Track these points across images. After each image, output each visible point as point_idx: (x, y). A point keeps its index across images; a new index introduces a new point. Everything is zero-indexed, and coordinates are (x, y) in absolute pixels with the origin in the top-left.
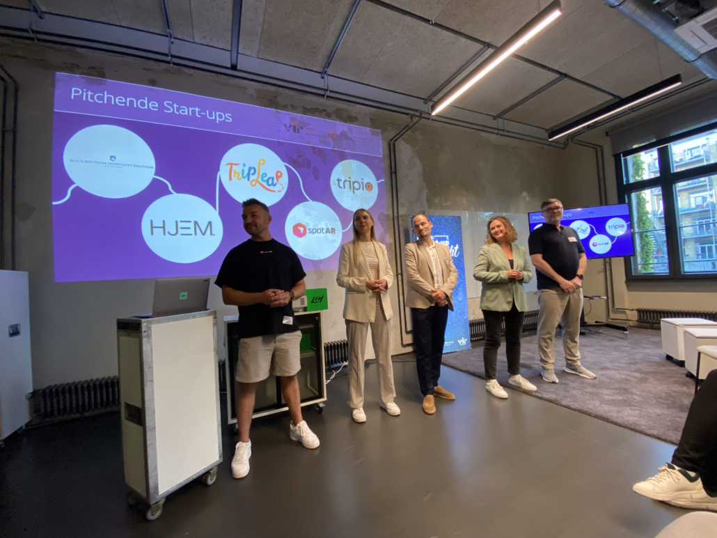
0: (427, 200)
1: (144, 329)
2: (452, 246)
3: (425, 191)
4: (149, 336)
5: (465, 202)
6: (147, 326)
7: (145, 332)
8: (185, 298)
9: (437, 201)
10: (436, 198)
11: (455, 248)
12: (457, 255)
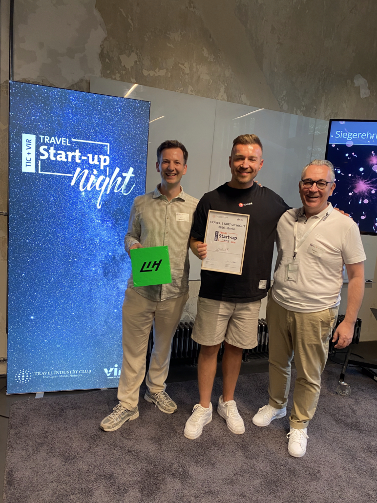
2: (117, 170)
5: (205, 77)
9: (128, 61)
10: (129, 55)
11: (124, 174)
12: (127, 190)
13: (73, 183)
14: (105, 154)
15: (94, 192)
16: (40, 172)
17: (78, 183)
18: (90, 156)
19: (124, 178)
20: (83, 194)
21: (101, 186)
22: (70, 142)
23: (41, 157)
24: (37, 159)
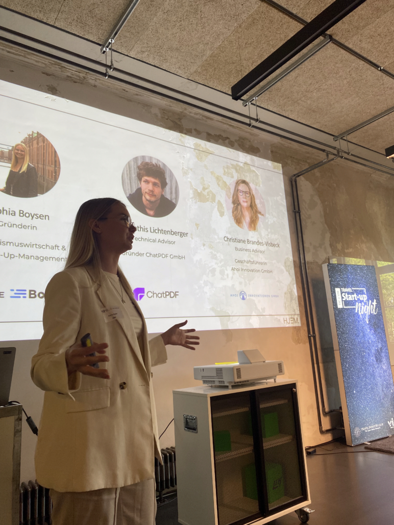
0: (331, 245)
2: (370, 301)
3: (328, 235)
10: (339, 243)
11: (373, 303)
12: (376, 312)
13: (356, 311)
14: (365, 294)
15: (364, 315)
16: (344, 307)
17: (358, 311)
18: (360, 295)
19: (373, 305)
20: (361, 316)
21: (366, 311)
22: (352, 290)
23: (344, 299)
24: (342, 301)
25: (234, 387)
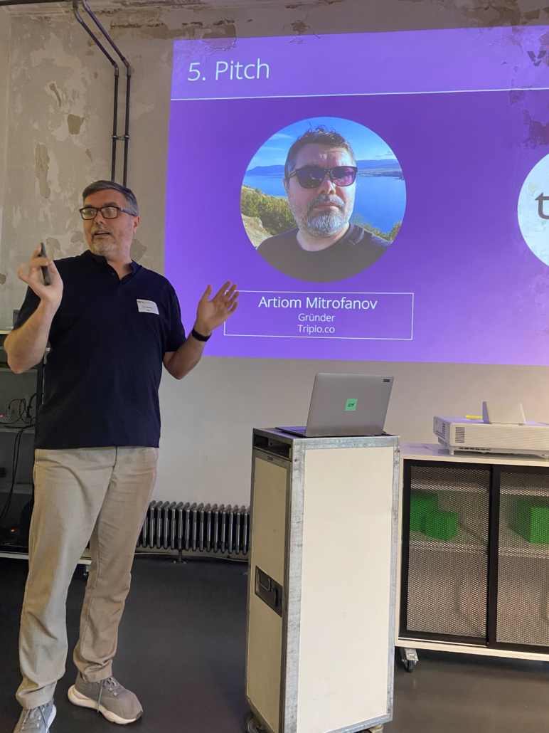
1: (295, 455)
4: (301, 469)
6: (299, 451)
7: (296, 460)
8: (353, 409)
25: (457, 453)
